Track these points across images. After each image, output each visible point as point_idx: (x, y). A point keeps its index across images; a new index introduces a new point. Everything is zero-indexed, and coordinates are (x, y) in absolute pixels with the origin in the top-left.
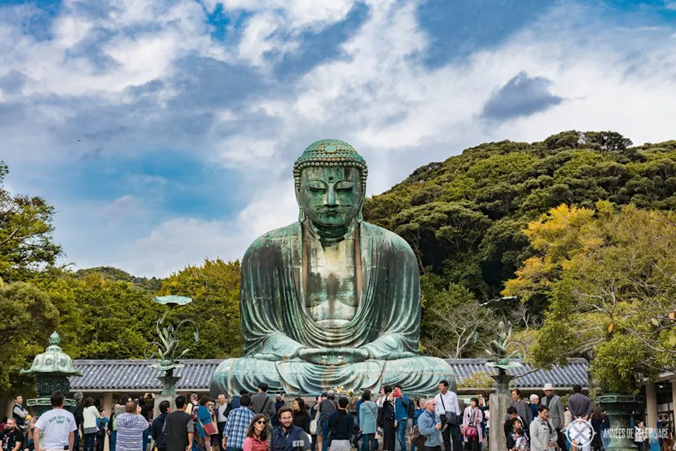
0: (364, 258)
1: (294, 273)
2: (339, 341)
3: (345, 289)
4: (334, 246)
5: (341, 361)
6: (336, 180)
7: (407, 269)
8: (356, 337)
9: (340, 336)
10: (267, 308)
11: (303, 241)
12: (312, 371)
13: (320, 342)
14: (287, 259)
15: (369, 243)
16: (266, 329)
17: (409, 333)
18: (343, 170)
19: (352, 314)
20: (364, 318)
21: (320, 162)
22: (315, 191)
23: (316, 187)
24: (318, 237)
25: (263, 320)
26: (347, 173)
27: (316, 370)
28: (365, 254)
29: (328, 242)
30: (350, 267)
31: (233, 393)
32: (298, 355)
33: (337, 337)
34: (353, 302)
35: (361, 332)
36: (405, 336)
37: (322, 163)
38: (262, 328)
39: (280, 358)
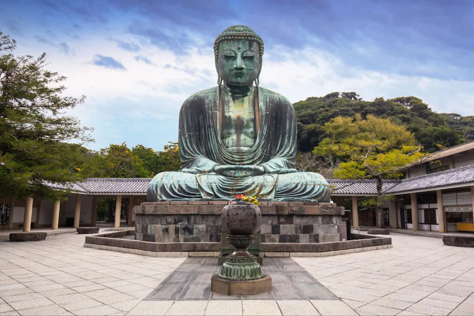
0: (261, 107)
1: (213, 116)
2: (243, 161)
3: (248, 127)
4: (241, 100)
5: (244, 174)
6: (242, 50)
7: (289, 115)
8: (255, 159)
9: (244, 158)
10: (195, 140)
11: (220, 96)
12: (223, 181)
13: (230, 162)
14: (208, 107)
15: (264, 98)
16: (194, 154)
17: (290, 158)
18: (247, 43)
19: (252, 144)
20: (261, 146)
21: (231, 36)
22: (228, 58)
23: (229, 55)
24: (230, 94)
25: (192, 147)
26: (251, 45)
27: (226, 181)
28: (261, 104)
29: (236, 97)
30: (252, 112)
31: (161, 197)
32: (213, 170)
33: (242, 158)
34: (252, 136)
35: (258, 156)
36: (288, 159)
37: (233, 37)
38: (192, 154)
39: (201, 172)
